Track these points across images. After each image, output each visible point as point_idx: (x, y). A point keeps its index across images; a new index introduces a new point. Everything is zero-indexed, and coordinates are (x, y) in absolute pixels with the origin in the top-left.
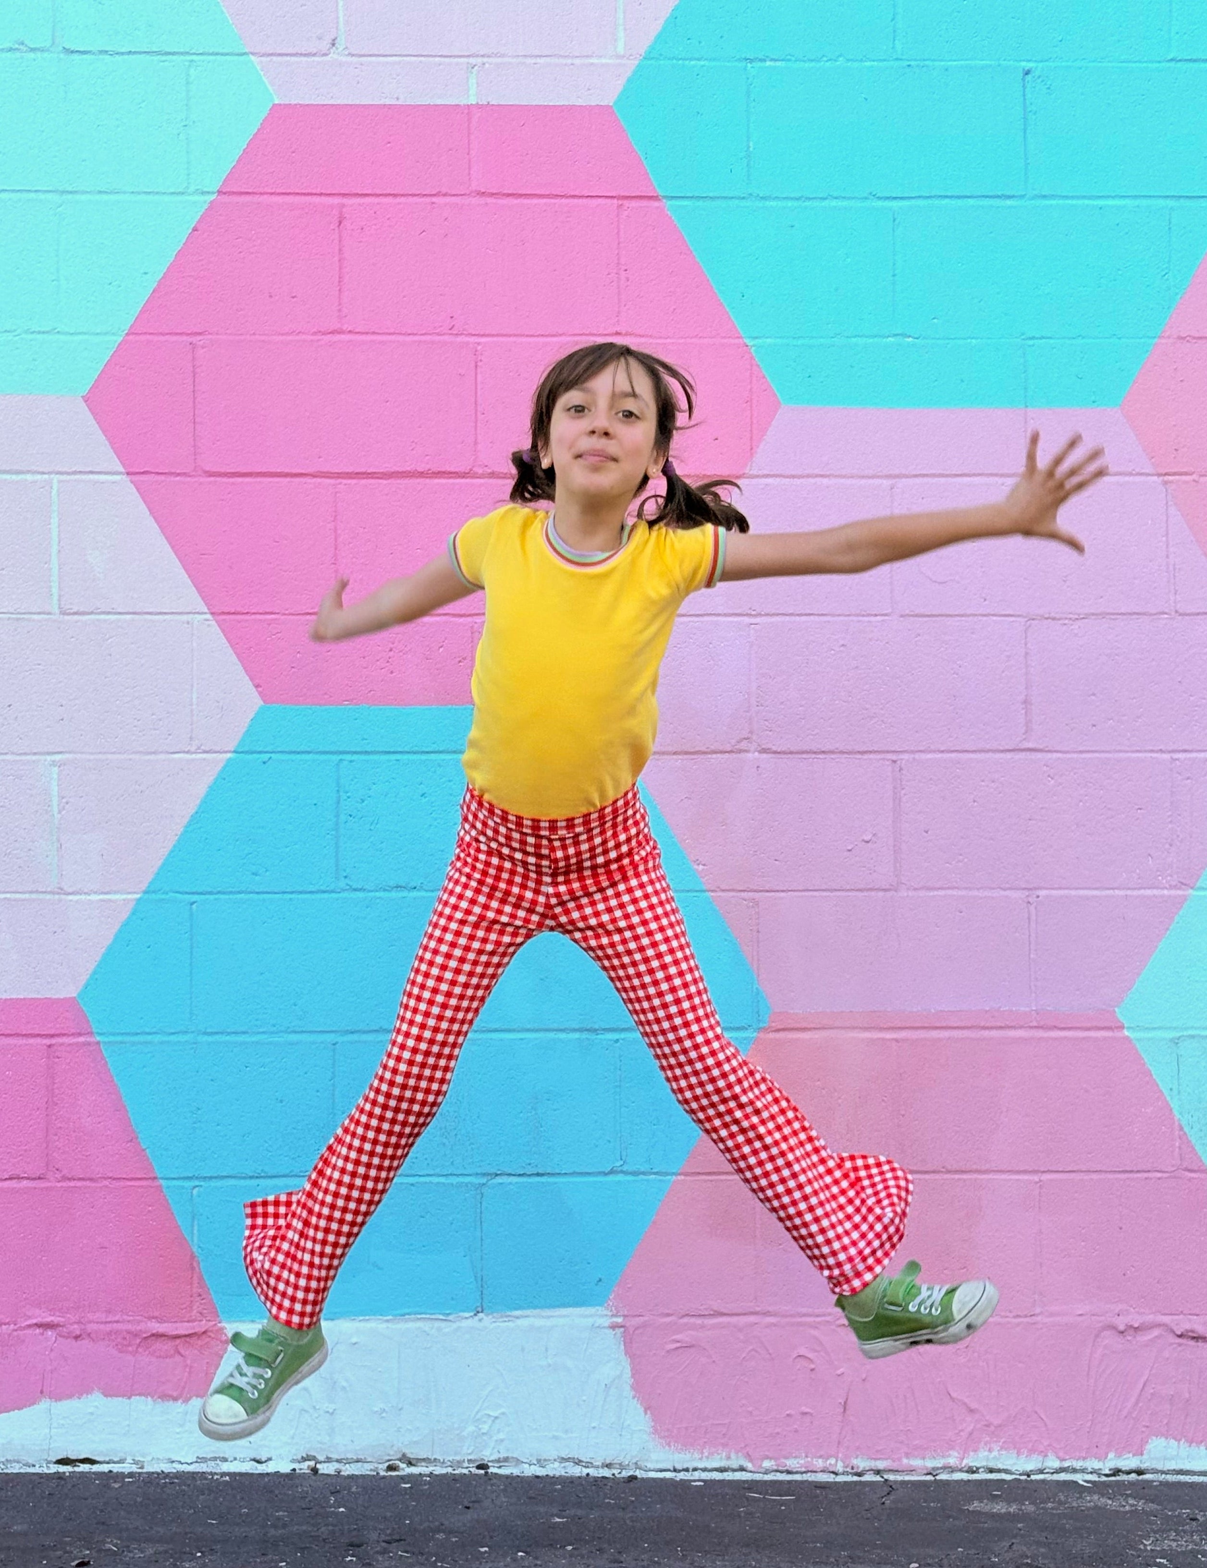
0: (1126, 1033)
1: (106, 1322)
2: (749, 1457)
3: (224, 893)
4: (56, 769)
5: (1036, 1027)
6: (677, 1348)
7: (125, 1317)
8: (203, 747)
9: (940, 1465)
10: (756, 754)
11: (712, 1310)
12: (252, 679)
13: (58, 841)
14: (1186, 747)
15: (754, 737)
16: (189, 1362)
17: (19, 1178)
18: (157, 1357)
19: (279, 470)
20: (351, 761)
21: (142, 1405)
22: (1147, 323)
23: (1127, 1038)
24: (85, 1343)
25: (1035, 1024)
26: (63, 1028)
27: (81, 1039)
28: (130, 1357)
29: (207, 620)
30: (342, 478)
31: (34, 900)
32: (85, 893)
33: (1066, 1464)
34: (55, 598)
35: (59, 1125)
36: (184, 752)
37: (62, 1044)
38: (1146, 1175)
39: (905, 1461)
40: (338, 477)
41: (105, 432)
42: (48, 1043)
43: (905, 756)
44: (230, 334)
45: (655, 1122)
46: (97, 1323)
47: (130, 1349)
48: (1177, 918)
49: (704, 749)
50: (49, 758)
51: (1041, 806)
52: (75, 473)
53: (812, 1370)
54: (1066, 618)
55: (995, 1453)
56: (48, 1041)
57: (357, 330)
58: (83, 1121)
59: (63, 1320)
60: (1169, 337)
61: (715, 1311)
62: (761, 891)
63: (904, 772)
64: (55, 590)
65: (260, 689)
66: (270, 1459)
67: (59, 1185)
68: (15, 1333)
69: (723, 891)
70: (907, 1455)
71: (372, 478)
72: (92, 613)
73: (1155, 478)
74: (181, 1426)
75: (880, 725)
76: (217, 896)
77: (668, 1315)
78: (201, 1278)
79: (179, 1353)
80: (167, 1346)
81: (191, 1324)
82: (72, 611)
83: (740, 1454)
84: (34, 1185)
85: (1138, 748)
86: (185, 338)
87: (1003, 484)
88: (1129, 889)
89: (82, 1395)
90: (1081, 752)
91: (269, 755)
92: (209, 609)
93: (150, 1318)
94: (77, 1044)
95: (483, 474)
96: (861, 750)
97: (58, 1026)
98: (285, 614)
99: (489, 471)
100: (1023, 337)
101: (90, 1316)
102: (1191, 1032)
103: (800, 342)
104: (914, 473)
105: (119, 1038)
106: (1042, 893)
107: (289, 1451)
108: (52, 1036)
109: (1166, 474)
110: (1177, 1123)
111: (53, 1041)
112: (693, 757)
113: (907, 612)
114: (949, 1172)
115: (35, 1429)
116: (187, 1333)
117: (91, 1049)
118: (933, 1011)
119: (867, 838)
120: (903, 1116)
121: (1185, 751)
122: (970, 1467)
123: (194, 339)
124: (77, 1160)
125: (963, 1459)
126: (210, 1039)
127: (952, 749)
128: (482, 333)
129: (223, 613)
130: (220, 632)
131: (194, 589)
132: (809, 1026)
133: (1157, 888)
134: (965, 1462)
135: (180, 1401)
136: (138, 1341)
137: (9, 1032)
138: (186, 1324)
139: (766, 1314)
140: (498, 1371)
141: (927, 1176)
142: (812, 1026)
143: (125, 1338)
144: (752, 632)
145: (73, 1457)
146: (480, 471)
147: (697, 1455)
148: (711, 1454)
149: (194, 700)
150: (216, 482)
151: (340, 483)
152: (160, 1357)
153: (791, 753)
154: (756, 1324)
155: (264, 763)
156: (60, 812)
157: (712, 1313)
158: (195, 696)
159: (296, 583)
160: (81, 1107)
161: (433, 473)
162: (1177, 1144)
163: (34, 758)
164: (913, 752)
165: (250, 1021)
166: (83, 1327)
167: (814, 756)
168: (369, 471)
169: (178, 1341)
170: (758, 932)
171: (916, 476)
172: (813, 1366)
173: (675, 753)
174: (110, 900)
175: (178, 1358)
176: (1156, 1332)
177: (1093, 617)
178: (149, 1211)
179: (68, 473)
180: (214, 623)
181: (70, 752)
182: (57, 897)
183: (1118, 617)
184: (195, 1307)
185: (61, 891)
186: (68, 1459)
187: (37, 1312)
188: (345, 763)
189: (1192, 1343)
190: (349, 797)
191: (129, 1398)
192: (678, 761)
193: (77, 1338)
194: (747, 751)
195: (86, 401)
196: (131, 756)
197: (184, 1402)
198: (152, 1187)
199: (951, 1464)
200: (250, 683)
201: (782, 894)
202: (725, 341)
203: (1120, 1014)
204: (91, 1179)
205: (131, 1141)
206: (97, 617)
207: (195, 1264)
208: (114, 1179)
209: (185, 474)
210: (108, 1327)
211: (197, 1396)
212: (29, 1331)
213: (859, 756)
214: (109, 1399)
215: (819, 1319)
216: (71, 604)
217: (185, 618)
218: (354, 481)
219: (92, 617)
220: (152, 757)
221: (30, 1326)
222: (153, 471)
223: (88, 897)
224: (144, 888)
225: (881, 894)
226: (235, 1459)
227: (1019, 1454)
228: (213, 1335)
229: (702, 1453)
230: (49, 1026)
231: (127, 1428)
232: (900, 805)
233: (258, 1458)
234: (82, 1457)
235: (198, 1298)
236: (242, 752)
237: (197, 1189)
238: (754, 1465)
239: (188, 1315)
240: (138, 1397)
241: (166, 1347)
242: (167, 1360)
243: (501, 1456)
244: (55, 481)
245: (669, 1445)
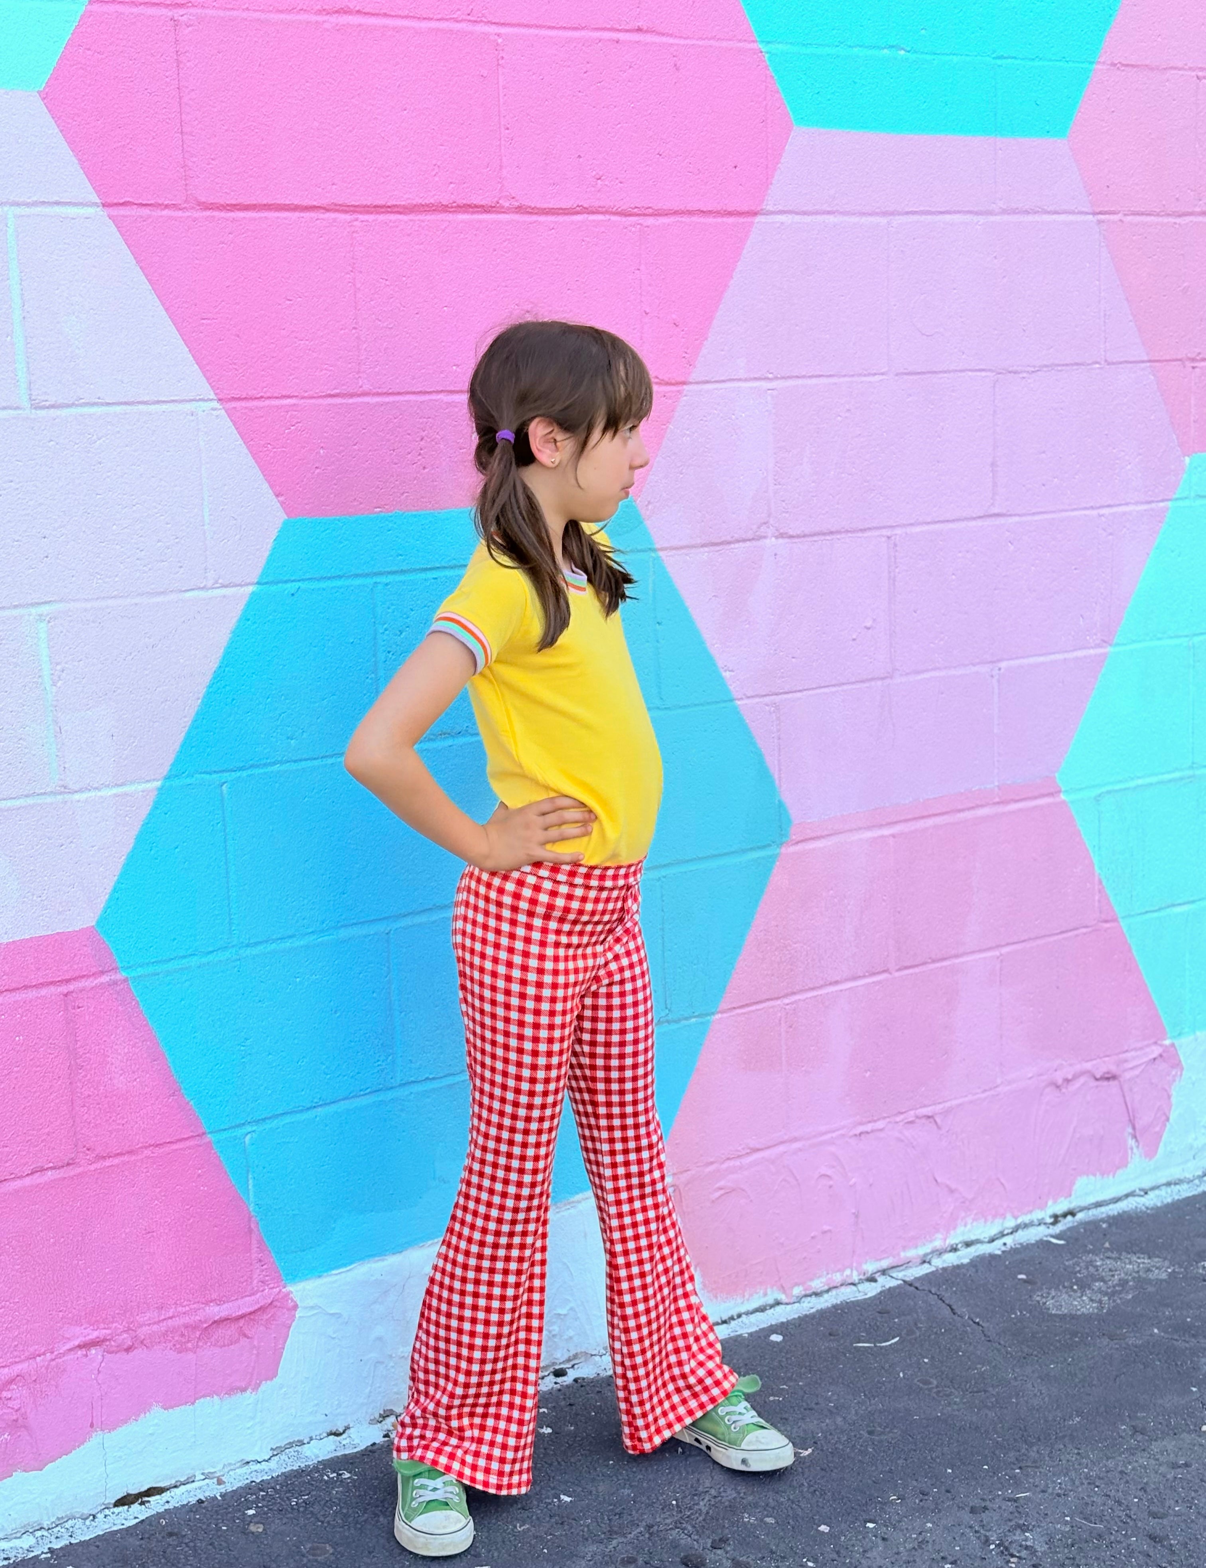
0: (1063, 797)
1: (159, 1321)
2: (783, 1289)
3: (257, 766)
4: (43, 625)
5: (998, 803)
6: (722, 1195)
7: (180, 1309)
8: (220, 581)
9: (929, 1251)
10: (773, 539)
11: (749, 1148)
12: (272, 486)
13: (56, 722)
14: (1110, 502)
15: (771, 522)
16: (256, 1343)
17: (42, 1170)
18: (221, 1347)
19: (287, 202)
20: (387, 584)
21: (208, 1406)
22: (1088, 46)
23: (1064, 802)
24: (139, 1353)
25: (997, 800)
26: (81, 969)
27: (105, 979)
28: (191, 1356)
29: (214, 409)
30: (361, 213)
31: (32, 806)
32: (96, 788)
33: (1019, 1221)
34: (23, 385)
35: (86, 1093)
36: (200, 588)
37: (82, 990)
38: (1075, 932)
39: (902, 1254)
40: (354, 212)
41: (71, 143)
42: (66, 991)
43: (898, 531)
44: (219, 8)
45: (695, 962)
46: (149, 1325)
47: (190, 1345)
48: (1100, 676)
49: (729, 538)
50: (33, 611)
51: (1004, 574)
52: (35, 204)
53: (831, 1187)
54: (1025, 372)
55: (969, 1226)
56: (64, 989)
57: (366, 10)
58: (115, 1081)
59: (108, 1332)
60: (1104, 63)
61: (751, 1149)
62: (781, 694)
63: (898, 548)
64: (22, 375)
65: (281, 499)
66: (347, 1428)
67: (92, 1168)
68: (53, 1363)
69: (748, 697)
70: (904, 1248)
71: (391, 212)
72: (73, 405)
73: (1091, 216)
74: (253, 1418)
75: (878, 498)
76: (249, 772)
77: (712, 1163)
78: (261, 1242)
79: (245, 1336)
80: (231, 1331)
81: (253, 1298)
82: (47, 404)
83: (775, 1288)
84: (62, 1175)
85: (1075, 507)
86: (164, 11)
87: (977, 223)
88: (1066, 651)
89: (139, 1415)
90: (1034, 514)
91: (297, 585)
92: (216, 394)
93: (207, 1303)
94: (101, 986)
95: (508, 208)
96: (862, 528)
97: (76, 967)
98: (303, 398)
99: (517, 204)
100: (994, 56)
101: (140, 1319)
102: (1109, 788)
103: (809, 50)
104: (907, 210)
105: (151, 969)
106: (1003, 665)
107: (366, 1412)
108: (68, 981)
109: (1101, 213)
110: (1096, 879)
111: (71, 987)
112: (718, 548)
113: (902, 370)
114: (934, 961)
115: (88, 1472)
116: (251, 1309)
117: (118, 988)
118: (921, 800)
119: (868, 624)
120: (899, 912)
121: (1109, 506)
122: (952, 1246)
123: (177, 13)
124: (111, 1132)
125: (945, 1240)
126: (256, 951)
127: (937, 520)
128: (502, 21)
129: (234, 399)
130: (231, 424)
131: (196, 366)
132: (823, 834)
133: (1085, 648)
134: (948, 1242)
135: (250, 1390)
136: (198, 1334)
137: (14, 985)
138: (247, 1298)
139: (795, 1140)
140: (565, 1264)
141: (916, 970)
142: (826, 833)
143: (183, 1335)
144: (769, 398)
145: (134, 1491)
146: (507, 204)
147: (739, 1301)
148: (751, 1295)
149: (207, 520)
150: (213, 217)
151: (357, 220)
152: (224, 1346)
153: (805, 536)
154: (785, 1153)
155: (293, 595)
156: (54, 684)
157: (748, 1151)
158: (206, 514)
159: (315, 355)
160: (112, 1064)
161: (458, 206)
162: (1097, 898)
163: (15, 612)
164: (904, 526)
165: (297, 922)
166: (133, 1334)
167: (822, 538)
168: (389, 204)
169: (242, 1322)
170: (779, 739)
171: (907, 213)
172: (831, 1183)
173: (703, 546)
174: (126, 794)
175: (244, 1341)
176: (1082, 1080)
177: (1045, 369)
178: (199, 1176)
179: (27, 205)
180: (223, 412)
181: (61, 601)
182: (59, 797)
183: (1064, 368)
184: (255, 1276)
185: (65, 789)
186: (129, 1495)
187: (78, 1330)
188: (380, 587)
189: (1105, 1083)
190: (386, 630)
191: (193, 1403)
192: (704, 554)
193: (128, 1350)
194: (765, 537)
195: (43, 99)
196: (136, 601)
197: (253, 1390)
198: (200, 1146)
199: (938, 1247)
200: (270, 491)
201: (799, 695)
202: (741, 44)
203: (1060, 779)
204: (130, 1152)
205: (173, 1094)
206: (80, 410)
207: (253, 1226)
208: (157, 1146)
209: (175, 207)
210: (163, 1327)
211: (266, 1380)
212: (70, 1356)
213: (860, 534)
214: (171, 1411)
215: (834, 1135)
216: (46, 393)
217: (188, 407)
218: (370, 217)
219: (73, 411)
220: (160, 599)
221: (70, 1350)
222: (136, 202)
223: (99, 794)
224: (165, 773)
225: (879, 683)
226: (311, 1439)
227: (986, 1221)
228: (279, 1304)
229: (744, 1296)
230: (65, 968)
231: (193, 1440)
232: (894, 584)
233: (334, 1430)
234: (144, 1488)
235: (258, 1265)
236: (266, 583)
237: (249, 1136)
238: (787, 1296)
239: (249, 1288)
240: (202, 1400)
241: (229, 1332)
242: (232, 1347)
243: (571, 1354)
244: (10, 215)
245: (716, 1297)
